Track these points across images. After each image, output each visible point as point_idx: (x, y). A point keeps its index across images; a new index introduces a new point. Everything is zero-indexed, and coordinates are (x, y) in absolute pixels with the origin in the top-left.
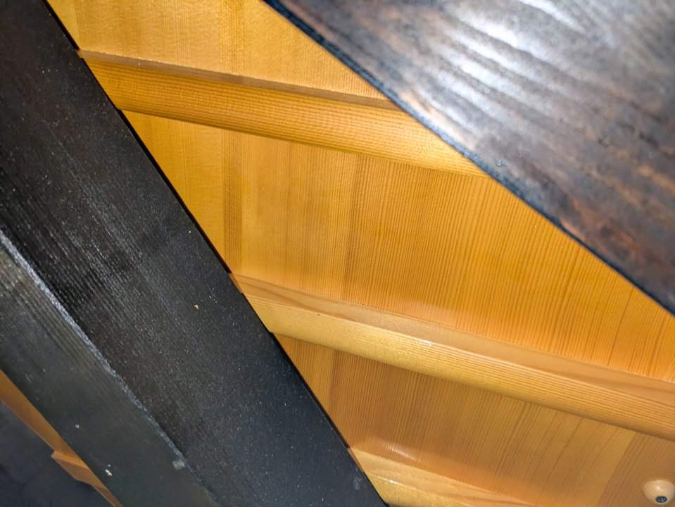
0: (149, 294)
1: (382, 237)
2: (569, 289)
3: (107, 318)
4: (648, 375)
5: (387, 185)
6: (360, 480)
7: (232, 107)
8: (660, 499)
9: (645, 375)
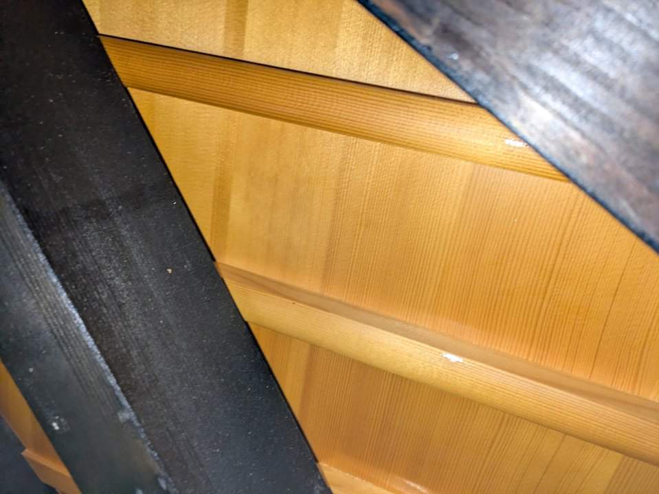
0: (121, 246)
1: (363, 228)
3: (74, 255)
4: (633, 391)
6: (322, 488)
7: (228, 84)
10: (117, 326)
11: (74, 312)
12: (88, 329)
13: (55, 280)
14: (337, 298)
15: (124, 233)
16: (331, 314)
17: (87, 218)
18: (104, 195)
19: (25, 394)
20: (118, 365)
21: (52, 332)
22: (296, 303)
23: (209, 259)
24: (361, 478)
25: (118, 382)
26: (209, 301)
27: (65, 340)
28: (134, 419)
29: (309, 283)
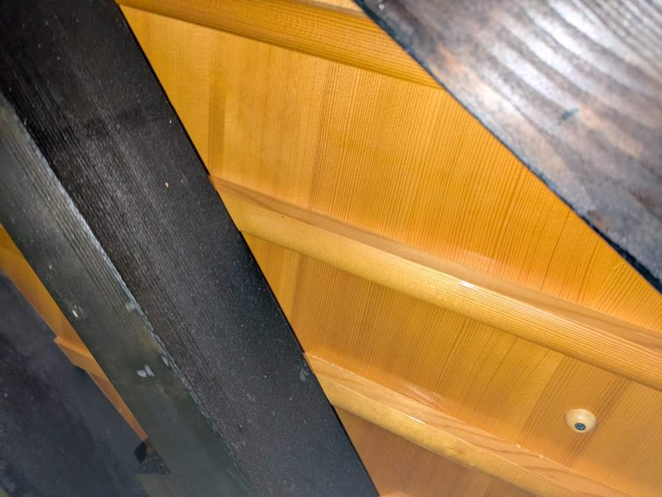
0: (121, 162)
1: (346, 150)
2: (510, 210)
3: (79, 169)
4: (577, 302)
5: (352, 97)
8: (580, 426)
9: (574, 303)
10: (121, 233)
11: (82, 219)
12: (95, 234)
13: (63, 191)
14: (323, 213)
15: (123, 149)
16: (315, 227)
17: (89, 136)
18: (103, 114)
19: (48, 287)
20: (123, 265)
21: (65, 235)
22: (285, 217)
23: (204, 174)
24: (345, 368)
25: (123, 278)
26: (205, 213)
27: (78, 242)
28: (139, 309)
29: (299, 199)
